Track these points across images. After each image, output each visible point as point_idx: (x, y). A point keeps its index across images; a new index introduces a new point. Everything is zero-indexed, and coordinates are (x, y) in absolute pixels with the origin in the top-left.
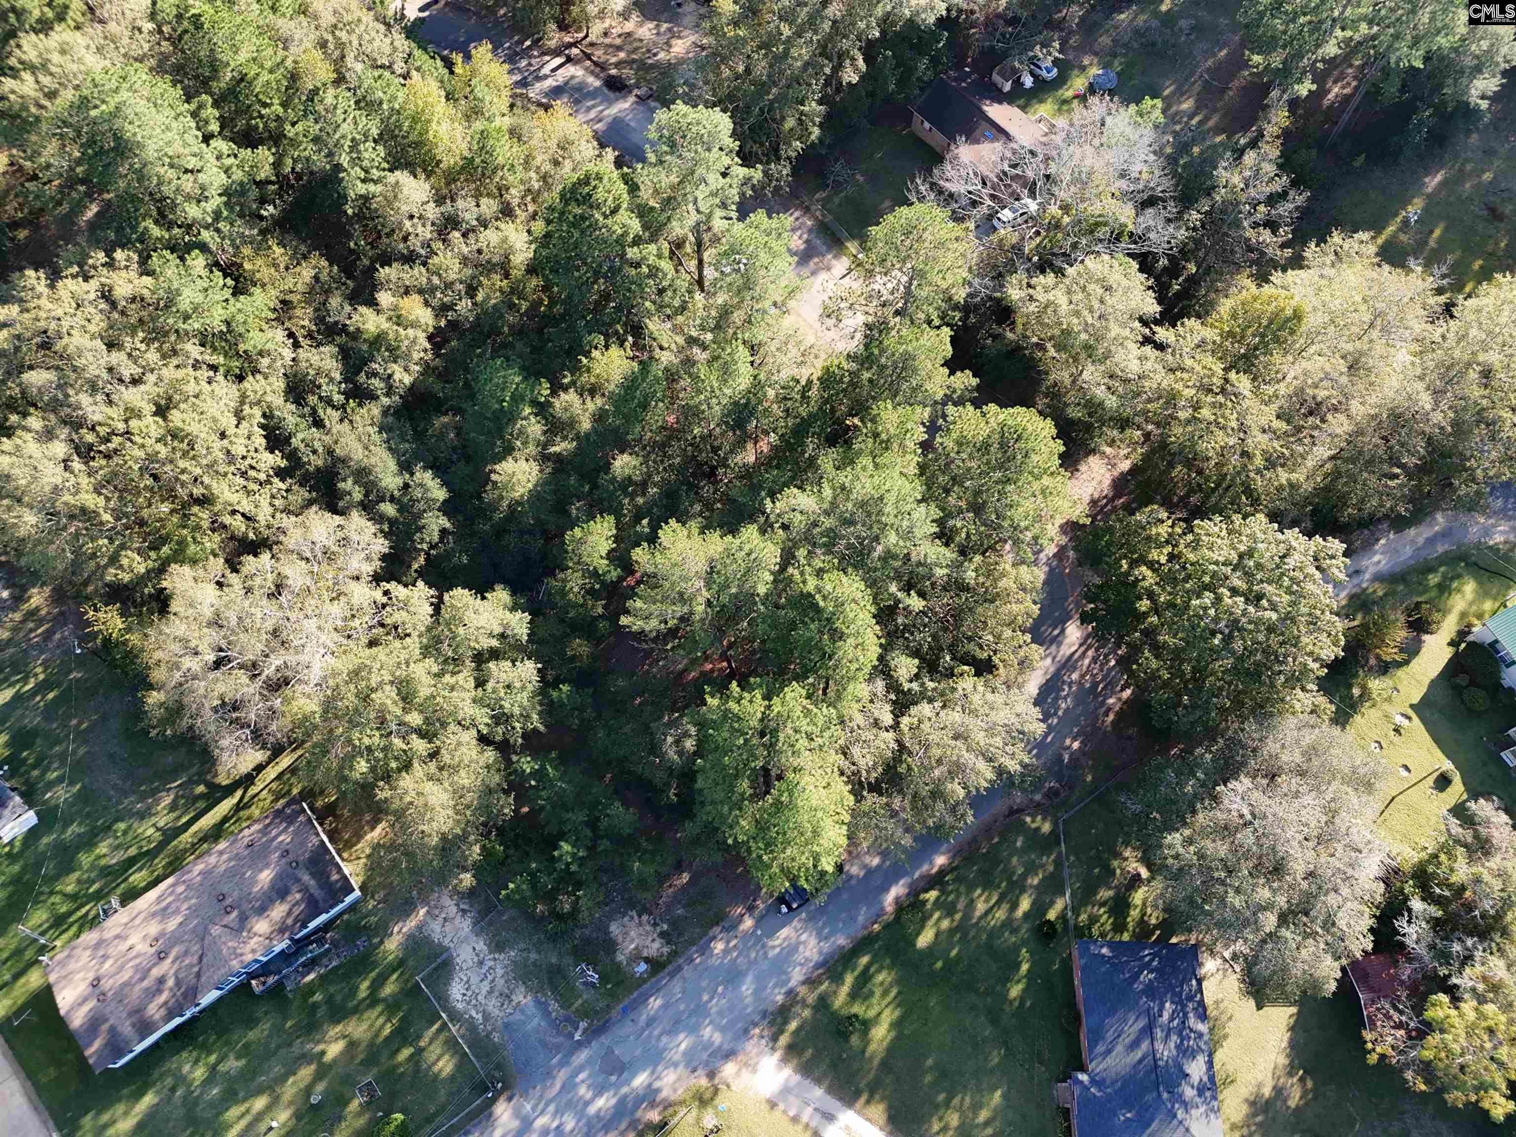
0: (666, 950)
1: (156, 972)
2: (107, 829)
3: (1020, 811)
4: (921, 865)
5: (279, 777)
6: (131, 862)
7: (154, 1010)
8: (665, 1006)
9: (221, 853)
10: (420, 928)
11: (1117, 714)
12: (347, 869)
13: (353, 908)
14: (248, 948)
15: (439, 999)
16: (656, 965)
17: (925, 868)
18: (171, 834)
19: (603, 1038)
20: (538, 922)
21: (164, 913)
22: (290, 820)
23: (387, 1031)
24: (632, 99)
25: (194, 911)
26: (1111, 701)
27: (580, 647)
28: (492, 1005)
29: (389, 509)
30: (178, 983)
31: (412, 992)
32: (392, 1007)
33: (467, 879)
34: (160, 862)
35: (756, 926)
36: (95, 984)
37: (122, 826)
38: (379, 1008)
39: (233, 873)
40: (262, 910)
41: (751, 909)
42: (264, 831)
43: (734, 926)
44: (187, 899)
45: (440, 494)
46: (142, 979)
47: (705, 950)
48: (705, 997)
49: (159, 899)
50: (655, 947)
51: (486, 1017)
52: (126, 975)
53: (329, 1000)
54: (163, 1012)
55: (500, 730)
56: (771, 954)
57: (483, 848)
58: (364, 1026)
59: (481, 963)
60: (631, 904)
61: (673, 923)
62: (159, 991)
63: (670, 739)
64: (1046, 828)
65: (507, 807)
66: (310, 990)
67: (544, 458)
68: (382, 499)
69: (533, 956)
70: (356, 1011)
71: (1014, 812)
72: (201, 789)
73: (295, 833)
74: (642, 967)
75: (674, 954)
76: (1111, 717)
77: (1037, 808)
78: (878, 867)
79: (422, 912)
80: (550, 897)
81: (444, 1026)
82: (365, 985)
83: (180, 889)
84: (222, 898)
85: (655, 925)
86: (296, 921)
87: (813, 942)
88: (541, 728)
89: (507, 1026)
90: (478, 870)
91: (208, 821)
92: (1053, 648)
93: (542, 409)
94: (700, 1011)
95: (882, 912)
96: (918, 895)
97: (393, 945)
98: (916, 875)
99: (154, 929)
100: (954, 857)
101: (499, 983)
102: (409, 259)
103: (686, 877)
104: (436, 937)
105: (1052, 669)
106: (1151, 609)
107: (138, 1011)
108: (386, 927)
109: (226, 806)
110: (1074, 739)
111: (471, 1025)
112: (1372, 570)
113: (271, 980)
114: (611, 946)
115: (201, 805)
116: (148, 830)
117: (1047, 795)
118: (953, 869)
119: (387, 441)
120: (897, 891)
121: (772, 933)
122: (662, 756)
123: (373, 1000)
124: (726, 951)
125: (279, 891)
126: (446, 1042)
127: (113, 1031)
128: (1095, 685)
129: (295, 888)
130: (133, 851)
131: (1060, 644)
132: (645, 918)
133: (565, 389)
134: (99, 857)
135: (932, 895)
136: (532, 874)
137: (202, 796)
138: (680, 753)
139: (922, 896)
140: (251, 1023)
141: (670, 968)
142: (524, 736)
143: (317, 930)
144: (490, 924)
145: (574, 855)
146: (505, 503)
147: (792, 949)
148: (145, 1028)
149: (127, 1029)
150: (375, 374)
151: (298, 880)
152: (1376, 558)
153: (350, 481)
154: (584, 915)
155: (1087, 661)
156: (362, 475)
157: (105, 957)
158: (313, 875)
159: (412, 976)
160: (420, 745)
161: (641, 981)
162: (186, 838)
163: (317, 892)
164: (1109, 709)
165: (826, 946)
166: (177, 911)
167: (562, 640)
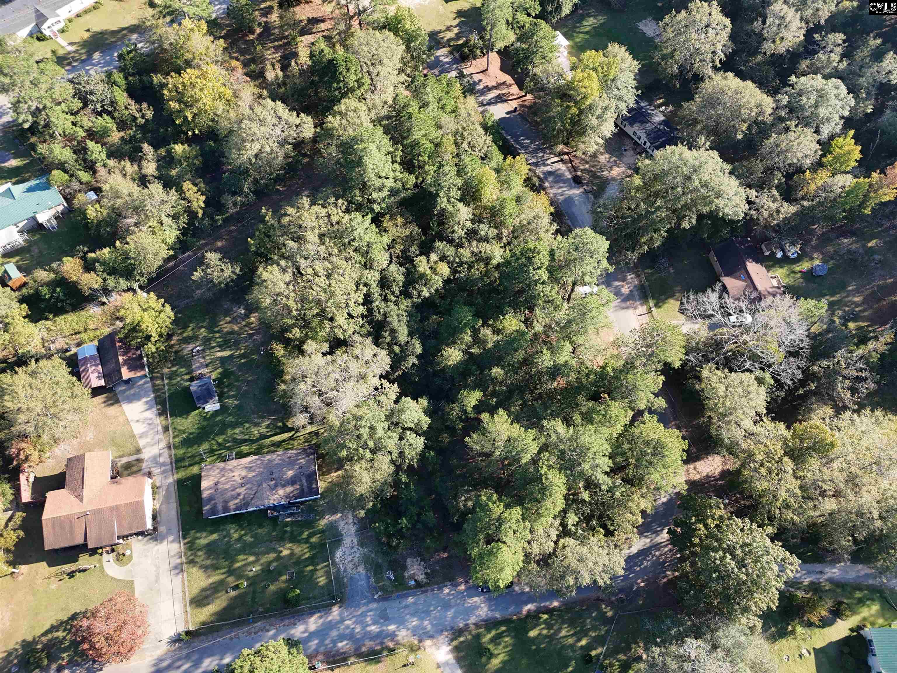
0: (425, 580)
1: (238, 490)
2: (242, 424)
3: (602, 600)
4: (546, 601)
5: (310, 433)
6: (245, 441)
7: (232, 504)
8: (414, 603)
9: (278, 455)
10: (336, 521)
11: (668, 580)
12: (320, 483)
13: (314, 500)
14: (273, 497)
15: (331, 553)
16: (419, 585)
17: (548, 603)
18: (264, 437)
19: (385, 603)
20: (381, 543)
21: (249, 469)
22: (308, 455)
23: (307, 556)
24: (581, 190)
25: (261, 473)
26: (668, 573)
27: (445, 438)
28: (350, 566)
29: (397, 349)
30: (244, 499)
31: (322, 545)
32: (312, 547)
33: (362, 513)
34: (255, 446)
35: (465, 591)
36: (216, 484)
37: (247, 425)
38: (307, 545)
39: (280, 466)
40: (284, 486)
41: (466, 582)
42: (297, 455)
43: (457, 585)
44: (260, 467)
45: (419, 350)
46: (233, 490)
47: (440, 589)
48: (432, 609)
49: (250, 462)
50: (421, 577)
51: (345, 570)
52: (227, 486)
53: (292, 532)
54: (234, 507)
55: (400, 460)
56: (466, 605)
57: (373, 505)
58: (300, 549)
59: (352, 548)
60: (420, 555)
61: (433, 571)
62: (236, 498)
63: (463, 498)
64: (610, 614)
65: (389, 493)
66: (286, 524)
67: (466, 352)
68: (396, 344)
69: (373, 555)
70: (299, 542)
71: (598, 599)
72: (280, 424)
73: (308, 461)
74: (412, 583)
75: (427, 584)
76: (665, 580)
77: (610, 604)
78: (528, 592)
79: (339, 515)
80: (389, 536)
81: (328, 566)
82: (306, 533)
83: (259, 462)
84: (272, 473)
85: (425, 568)
86: (294, 496)
87: (486, 609)
88: (416, 466)
89: (352, 578)
90: (368, 512)
91: (277, 438)
92: (654, 535)
93: (475, 331)
94: (427, 613)
95: (520, 612)
96: (539, 613)
97: (323, 523)
98: (542, 605)
99: (244, 473)
100: (563, 605)
101: (356, 559)
102: (450, 242)
103: (446, 555)
104: (340, 528)
105: (648, 545)
106: (699, 544)
107: (226, 502)
108: (324, 515)
109: (286, 435)
110: (643, 582)
111: (339, 569)
112: (829, 575)
113: (275, 514)
114: (404, 568)
115: (278, 431)
116: (255, 432)
117: (617, 600)
118: (559, 610)
119: (408, 321)
120: (530, 607)
121: (470, 596)
122: (458, 503)
123: (307, 541)
124: (448, 594)
125: (292, 482)
126: (326, 572)
127: (215, 504)
128: (665, 562)
129: (298, 483)
130: (247, 437)
131: (658, 535)
132: (422, 563)
133: (488, 326)
134: (235, 434)
135: (545, 616)
136: (387, 524)
137: (279, 427)
138: (465, 506)
139: (541, 615)
140: (261, 526)
141: (423, 589)
142: (408, 467)
143: (299, 502)
144: (362, 534)
145: (406, 525)
146: (442, 365)
147: (476, 607)
148: (226, 509)
149: (220, 507)
150: (415, 289)
151: (301, 480)
152: (835, 570)
153: (387, 333)
154: (400, 550)
155: (666, 549)
156: (393, 331)
157: (223, 475)
158: (307, 481)
159: (325, 539)
160: (368, 454)
161: (410, 588)
162: (268, 441)
163: (306, 489)
164: (666, 576)
165: (490, 614)
166: (254, 471)
167: (440, 431)
